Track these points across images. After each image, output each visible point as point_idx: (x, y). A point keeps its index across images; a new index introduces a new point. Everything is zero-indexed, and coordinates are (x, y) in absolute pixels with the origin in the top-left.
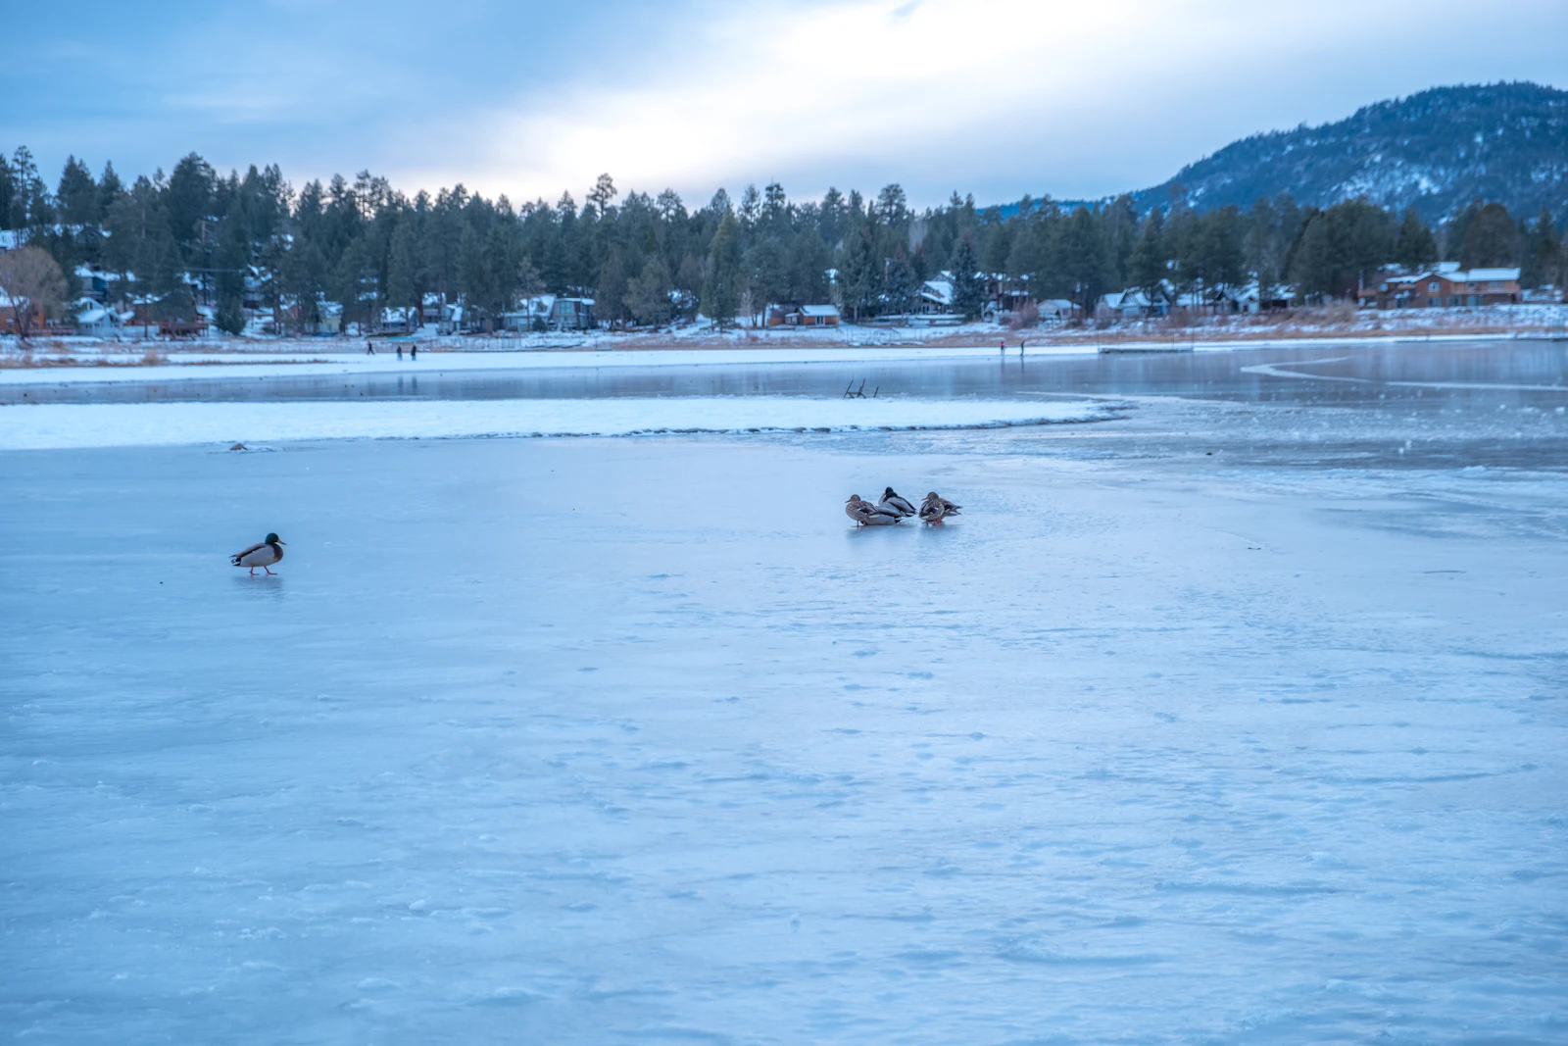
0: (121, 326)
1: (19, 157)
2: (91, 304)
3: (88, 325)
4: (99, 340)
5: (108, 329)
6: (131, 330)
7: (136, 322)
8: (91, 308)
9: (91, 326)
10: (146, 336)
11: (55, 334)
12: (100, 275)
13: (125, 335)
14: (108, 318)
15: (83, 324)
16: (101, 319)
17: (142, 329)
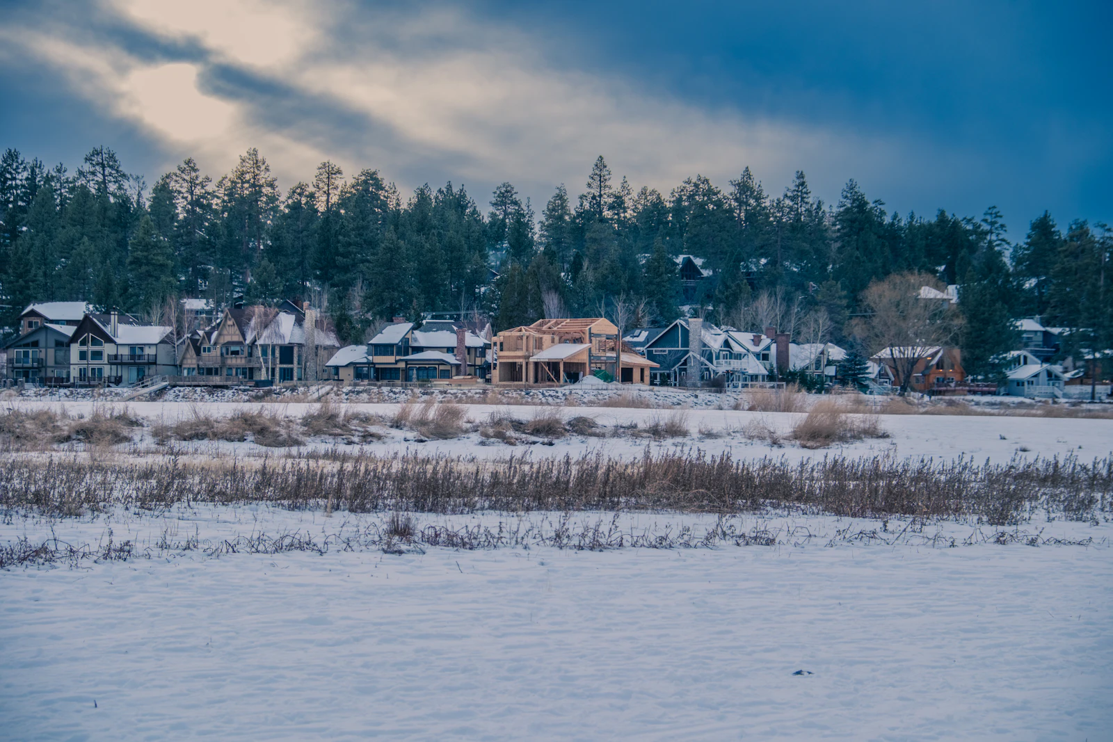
0: (1062, 383)
1: (989, 218)
2: (1025, 358)
3: (1020, 383)
4: (1028, 401)
5: (1044, 388)
6: (1076, 390)
7: (1085, 380)
8: (1025, 363)
9: (1023, 385)
10: (1093, 397)
11: (975, 393)
12: (1049, 329)
13: (1065, 396)
14: (1045, 374)
15: (1012, 381)
16: (1036, 376)
17: (1088, 389)
